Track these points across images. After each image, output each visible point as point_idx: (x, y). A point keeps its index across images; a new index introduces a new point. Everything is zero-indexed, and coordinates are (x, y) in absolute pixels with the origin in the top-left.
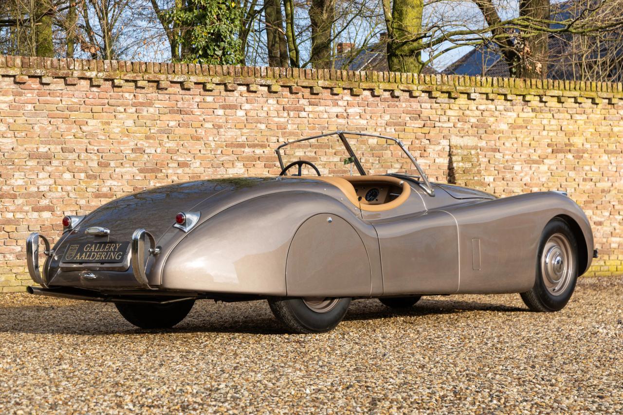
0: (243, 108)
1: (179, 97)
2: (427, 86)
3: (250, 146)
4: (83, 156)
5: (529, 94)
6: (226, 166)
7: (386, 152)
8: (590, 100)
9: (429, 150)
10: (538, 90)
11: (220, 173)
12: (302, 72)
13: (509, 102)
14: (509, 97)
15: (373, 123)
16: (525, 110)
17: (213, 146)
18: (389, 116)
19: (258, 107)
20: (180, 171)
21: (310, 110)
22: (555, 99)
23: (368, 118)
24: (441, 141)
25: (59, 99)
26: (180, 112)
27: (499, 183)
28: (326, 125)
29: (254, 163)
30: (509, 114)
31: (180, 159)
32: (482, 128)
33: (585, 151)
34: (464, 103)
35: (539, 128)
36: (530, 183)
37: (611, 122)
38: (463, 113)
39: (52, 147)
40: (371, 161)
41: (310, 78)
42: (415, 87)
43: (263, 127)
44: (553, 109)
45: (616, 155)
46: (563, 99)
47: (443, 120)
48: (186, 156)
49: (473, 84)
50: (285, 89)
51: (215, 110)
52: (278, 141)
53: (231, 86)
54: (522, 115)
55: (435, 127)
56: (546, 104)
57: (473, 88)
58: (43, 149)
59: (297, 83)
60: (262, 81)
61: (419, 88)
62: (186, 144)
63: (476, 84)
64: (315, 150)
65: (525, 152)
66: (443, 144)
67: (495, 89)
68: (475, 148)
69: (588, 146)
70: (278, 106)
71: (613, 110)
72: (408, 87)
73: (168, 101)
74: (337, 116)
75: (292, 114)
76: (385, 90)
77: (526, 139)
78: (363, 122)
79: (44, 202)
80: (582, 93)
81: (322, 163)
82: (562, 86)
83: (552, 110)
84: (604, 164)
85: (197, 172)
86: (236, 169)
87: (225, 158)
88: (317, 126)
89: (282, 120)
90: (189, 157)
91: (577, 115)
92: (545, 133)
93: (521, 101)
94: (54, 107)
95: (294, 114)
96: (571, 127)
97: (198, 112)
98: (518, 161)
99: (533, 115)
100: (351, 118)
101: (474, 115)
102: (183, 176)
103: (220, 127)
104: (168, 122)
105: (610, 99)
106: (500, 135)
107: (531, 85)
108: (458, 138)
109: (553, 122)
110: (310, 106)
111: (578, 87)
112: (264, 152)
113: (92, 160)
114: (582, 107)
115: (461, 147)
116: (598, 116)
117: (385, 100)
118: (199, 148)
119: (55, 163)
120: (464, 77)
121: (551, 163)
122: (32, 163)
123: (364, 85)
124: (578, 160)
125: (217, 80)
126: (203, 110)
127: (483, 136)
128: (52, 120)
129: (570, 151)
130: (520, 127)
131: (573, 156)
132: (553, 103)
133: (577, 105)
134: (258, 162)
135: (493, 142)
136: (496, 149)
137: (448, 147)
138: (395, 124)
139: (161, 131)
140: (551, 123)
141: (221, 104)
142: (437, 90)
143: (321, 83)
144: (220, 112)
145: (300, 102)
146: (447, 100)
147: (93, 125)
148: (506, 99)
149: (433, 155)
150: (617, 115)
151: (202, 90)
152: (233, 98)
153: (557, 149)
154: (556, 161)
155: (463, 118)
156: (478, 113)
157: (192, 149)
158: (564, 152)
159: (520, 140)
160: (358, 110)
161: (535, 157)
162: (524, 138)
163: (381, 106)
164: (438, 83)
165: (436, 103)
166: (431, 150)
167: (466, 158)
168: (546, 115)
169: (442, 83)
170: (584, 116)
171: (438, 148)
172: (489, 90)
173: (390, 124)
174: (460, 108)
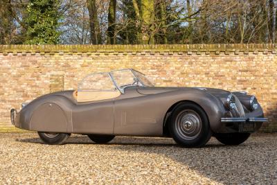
2: (38, 50)
5: (89, 52)
8: (122, 53)
15: (14, 66)
18: (21, 63)
22: (103, 53)
23: (12, 64)
24: (47, 73)
30: (80, 60)
32: (67, 66)
33: (120, 76)
34: (58, 56)
35: (95, 66)
37: (134, 63)
44: (103, 58)
46: (107, 53)
47: (48, 64)
54: (87, 61)
56: (99, 55)
63: (61, 48)
67: (72, 50)
69: (122, 74)
71: (135, 57)
72: (28, 51)
76: (18, 52)
78: (9, 66)
82: (105, 48)
91: (115, 60)
92: (99, 68)
93: (86, 55)
96: (112, 65)
99: (92, 60)
100: (4, 64)
101: (63, 62)
105: (132, 52)
106: (76, 70)
108: (55, 72)
109: (103, 63)
111: (113, 48)
114: (118, 57)
116: (127, 60)
117: (19, 56)
120: (56, 46)
121: (102, 82)
123: (7, 51)
127: (67, 70)
130: (86, 66)
132: (102, 55)
133: (116, 56)
135: (72, 73)
137: (50, 76)
138: (25, 66)
142: (42, 51)
146: (49, 56)
149: (42, 79)
150: (137, 59)
154: (105, 81)
155: (57, 63)
156: (65, 61)
160: (7, 61)
161: (94, 79)
163: (17, 59)
165: (45, 57)
166: (42, 77)
167: (57, 80)
168: (99, 60)
169: (45, 48)
170: (120, 61)
171: (46, 76)
172: (68, 51)
173: (22, 66)
174: (56, 59)
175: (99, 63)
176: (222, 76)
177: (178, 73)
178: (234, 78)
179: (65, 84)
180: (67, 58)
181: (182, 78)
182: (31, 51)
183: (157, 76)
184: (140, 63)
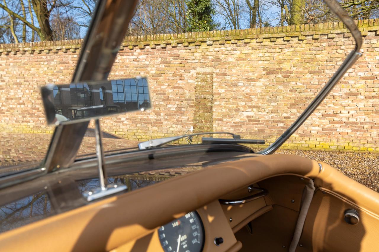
2: (179, 40)
4: (31, 83)
7: (160, 77)
9: (184, 76)
10: (253, 35)
13: (234, 45)
14: (233, 42)
15: (152, 63)
16: (246, 49)
18: (161, 59)
21: (120, 58)
22: (268, 40)
23: (150, 60)
25: (20, 60)
27: (227, 93)
28: (129, 65)
30: (235, 52)
32: (217, 60)
33: (291, 72)
34: (205, 48)
35: (256, 59)
36: (250, 93)
37: (315, 52)
38: (205, 54)
39: (21, 80)
40: (152, 82)
44: (267, 46)
47: (192, 59)
49: (208, 36)
54: (244, 52)
55: (187, 63)
56: (262, 43)
58: (18, 81)
61: (174, 41)
62: (68, 77)
63: (210, 36)
65: (246, 74)
66: (192, 72)
67: (223, 38)
68: (211, 74)
69: (295, 69)
71: (317, 43)
72: (168, 42)
73: (59, 58)
74: (133, 60)
77: (247, 67)
78: (147, 63)
79: (21, 101)
80: (288, 34)
83: (266, 47)
84: (308, 80)
91: (285, 49)
92: (260, 62)
93: (243, 43)
94: (19, 64)
96: (281, 57)
98: (241, 80)
99: (251, 51)
100: (141, 61)
101: (212, 54)
104: (60, 68)
106: (229, 65)
107: (248, 32)
108: (201, 68)
109: (267, 55)
111: (284, 30)
113: (35, 85)
114: (290, 44)
115: (202, 74)
116: (303, 49)
117: (158, 50)
119: (23, 86)
120: (202, 33)
121: (265, 81)
122: (15, 86)
123: (143, 43)
124: (286, 78)
127: (217, 66)
128: (20, 69)
129: (280, 73)
130: (244, 59)
131: (283, 76)
132: (267, 42)
133: (286, 42)
135: (224, 70)
137: (196, 74)
138: (164, 63)
139: (58, 72)
140: (265, 56)
146: (194, 47)
147: (33, 70)
149: (186, 78)
150: (320, 47)
153: (271, 72)
154: (268, 79)
155: (204, 57)
156: (215, 53)
158: (275, 74)
159: (242, 67)
160: (144, 56)
161: (253, 77)
162: (245, 66)
163: (156, 53)
164: (186, 38)
165: (189, 49)
166: (186, 76)
167: (204, 80)
168: (261, 51)
169: (189, 37)
170: (292, 49)
171: (190, 74)
172: (218, 38)
173: (161, 63)
174: (203, 51)
175: (261, 55)
179: (215, 84)
180: (217, 49)
182: (171, 42)
183: (350, 70)
184: (324, 52)
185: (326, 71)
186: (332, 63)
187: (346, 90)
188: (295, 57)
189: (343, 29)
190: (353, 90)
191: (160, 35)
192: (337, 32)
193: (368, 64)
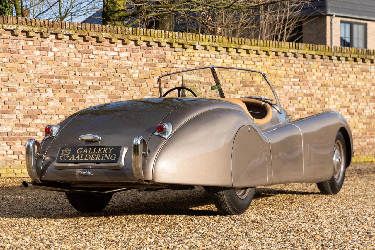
0: (53, 50)
1: (10, 41)
2: (170, 39)
3: (56, 78)
5: (231, 47)
6: (41, 91)
7: (144, 83)
8: (265, 53)
9: (170, 83)
10: (236, 45)
11: (37, 96)
12: (92, 26)
13: (218, 52)
14: (219, 49)
15: (135, 63)
16: (227, 58)
17: (32, 77)
18: (145, 59)
19: (62, 50)
20: (10, 94)
21: (96, 53)
22: (245, 51)
23: (133, 60)
24: (177, 77)
26: (11, 51)
28: (106, 64)
29: (60, 89)
30: (218, 60)
31: (10, 86)
34: (192, 52)
37: (276, 67)
38: (191, 59)
40: (134, 89)
41: (98, 31)
42: (163, 40)
43: (65, 64)
44: (244, 57)
45: (279, 89)
46: (250, 51)
47: (178, 63)
48: (14, 83)
49: (198, 39)
50: (80, 38)
51: (34, 51)
52: (75, 74)
53: (46, 35)
54: (226, 61)
55: (173, 67)
56: (240, 54)
57: (198, 42)
59: (89, 34)
60: (66, 32)
61: (165, 40)
62: (14, 74)
63: (199, 40)
64: (99, 81)
65: (227, 86)
66: (178, 79)
67: (211, 43)
68: (198, 82)
70: (76, 50)
71: (278, 59)
72: (158, 40)
73: (2, 44)
74: (113, 58)
75: (84, 55)
76: (144, 41)
77: (228, 77)
78: (130, 63)
80: (261, 48)
81: (103, 90)
82: (250, 43)
83: (243, 59)
85: (21, 95)
86: (47, 94)
87: (40, 85)
88: (100, 64)
89: (78, 59)
90: (16, 84)
91: (257, 62)
93: (225, 51)
95: (86, 56)
97: (22, 52)
99: (232, 61)
100: (122, 59)
101: (197, 60)
102: (12, 98)
103: (37, 63)
104: (2, 59)
105: (276, 52)
107: (232, 41)
108: (187, 75)
109: (244, 66)
110: (96, 51)
111: (259, 44)
112: (66, 82)
114: (261, 57)
115: (190, 82)
116: (269, 63)
117: (143, 48)
118: (23, 77)
120: (192, 35)
121: (242, 93)
123: (131, 37)
124: (257, 92)
125: (36, 29)
126: (26, 51)
127: (202, 74)
129: (253, 86)
131: (255, 89)
132: (244, 54)
133: (258, 55)
134: (62, 89)
135: (208, 78)
136: (210, 83)
137: (182, 81)
138: (150, 65)
141: (38, 47)
142: (176, 43)
143: (104, 34)
144: (37, 53)
145: (90, 48)
146: (181, 49)
148: (217, 50)
150: (280, 63)
151: (25, 36)
152: (46, 43)
153: (246, 85)
154: (244, 92)
155: (191, 62)
156: (200, 59)
157: (18, 78)
158: (249, 87)
159: (224, 78)
160: (126, 54)
161: (233, 90)
162: (226, 77)
163: (141, 52)
164: (177, 38)
165: (174, 51)
168: (239, 61)
169: (179, 38)
170: (262, 63)
171: (176, 82)
174: (189, 55)
176: (357, 90)
177: (319, 84)
178: (368, 94)
180: (202, 55)
181: (322, 92)
183: (298, 87)
184: (283, 68)
185: (285, 87)
186: (288, 80)
187: (296, 106)
188: (264, 71)
189: (295, 50)
190: (301, 106)
191: (151, 31)
192: (292, 52)
193: (308, 83)
